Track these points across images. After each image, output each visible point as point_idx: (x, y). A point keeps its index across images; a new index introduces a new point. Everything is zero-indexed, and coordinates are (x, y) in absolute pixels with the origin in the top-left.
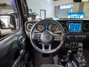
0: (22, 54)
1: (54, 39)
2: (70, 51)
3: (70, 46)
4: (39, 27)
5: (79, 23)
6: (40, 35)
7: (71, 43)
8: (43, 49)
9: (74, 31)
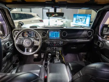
0: (8, 55)
1: (34, 44)
2: (50, 54)
3: (51, 50)
4: (26, 34)
5: (57, 31)
6: (23, 41)
7: (52, 48)
8: (26, 52)
9: (54, 38)
